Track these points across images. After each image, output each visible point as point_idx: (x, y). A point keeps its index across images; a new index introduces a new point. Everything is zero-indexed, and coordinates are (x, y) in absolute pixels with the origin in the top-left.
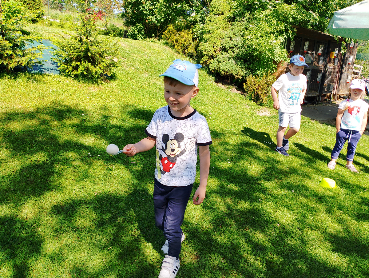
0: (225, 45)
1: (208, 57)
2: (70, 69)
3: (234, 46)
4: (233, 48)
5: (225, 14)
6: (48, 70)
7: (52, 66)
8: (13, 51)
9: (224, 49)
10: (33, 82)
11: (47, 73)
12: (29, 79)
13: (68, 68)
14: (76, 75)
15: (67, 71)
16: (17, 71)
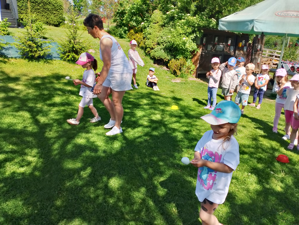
0: (159, 41)
1: (149, 49)
2: (65, 57)
3: (164, 42)
4: (163, 43)
5: (159, 23)
6: (55, 57)
7: (57, 56)
8: (37, 49)
9: (158, 44)
10: (47, 64)
11: (54, 59)
12: (45, 62)
13: (64, 56)
14: (68, 60)
15: (64, 58)
16: (39, 58)
